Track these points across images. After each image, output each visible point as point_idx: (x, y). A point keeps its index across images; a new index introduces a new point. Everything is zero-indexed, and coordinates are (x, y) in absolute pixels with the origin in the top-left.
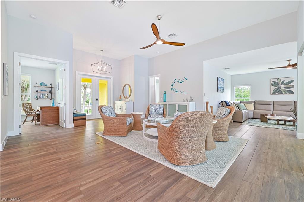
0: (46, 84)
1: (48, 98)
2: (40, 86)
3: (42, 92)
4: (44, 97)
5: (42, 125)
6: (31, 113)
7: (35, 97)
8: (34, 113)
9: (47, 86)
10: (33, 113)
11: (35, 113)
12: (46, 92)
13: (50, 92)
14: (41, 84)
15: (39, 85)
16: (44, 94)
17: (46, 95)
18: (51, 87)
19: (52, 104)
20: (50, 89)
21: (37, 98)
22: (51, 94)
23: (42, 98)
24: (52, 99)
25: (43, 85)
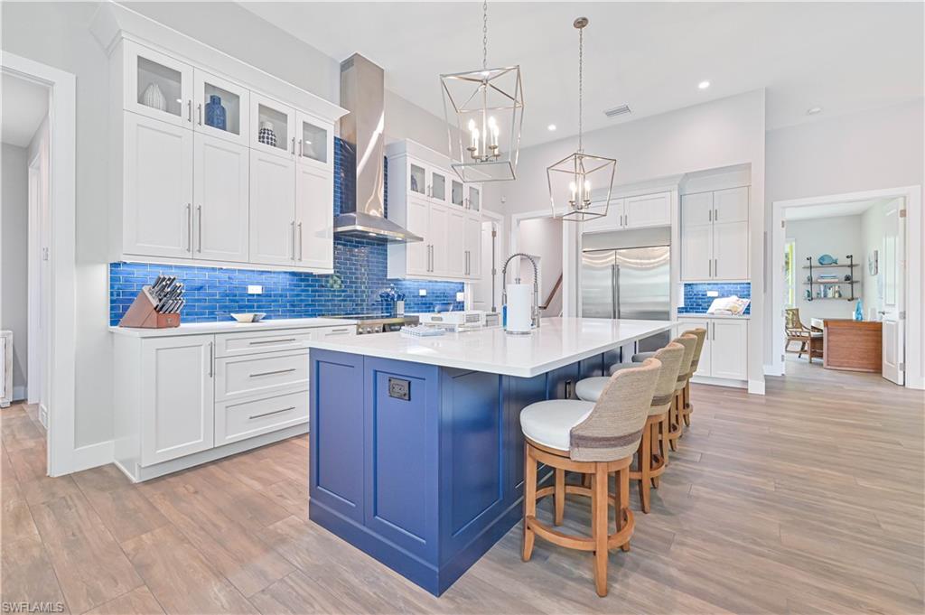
1: (841, 296)
3: (824, 281)
4: (830, 293)
5: (830, 368)
6: (794, 334)
7: (807, 293)
8: (807, 334)
10: (803, 334)
11: (810, 335)
12: (836, 280)
13: (848, 278)
14: (822, 261)
15: (815, 262)
17: (837, 289)
18: (851, 266)
19: (854, 313)
21: (810, 297)
22: (852, 283)
23: (825, 296)
24: (852, 299)
25: (825, 262)
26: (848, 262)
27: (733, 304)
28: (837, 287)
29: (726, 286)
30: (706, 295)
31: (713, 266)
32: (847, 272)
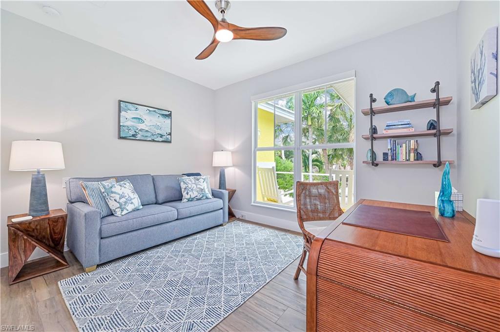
0: (410, 93)
1: (419, 157)
2: (386, 107)
9: (418, 100)
12: (413, 131)
13: (432, 126)
14: (389, 98)
16: (398, 140)
17: (413, 146)
18: (438, 104)
19: (437, 194)
20: (430, 114)
23: (394, 159)
24: (439, 164)
25: (396, 100)
26: (432, 97)
28: (413, 143)
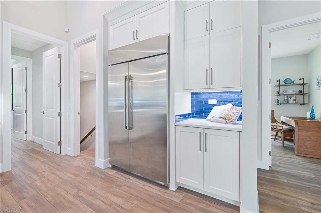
0: (293, 80)
1: (296, 102)
2: (284, 84)
3: (286, 93)
4: (291, 101)
5: (299, 154)
6: (275, 127)
7: (277, 101)
8: (281, 128)
9: (295, 83)
10: (278, 128)
11: (283, 128)
12: (294, 93)
13: (300, 92)
14: (285, 81)
15: (282, 83)
16: (289, 96)
17: (294, 98)
18: (303, 84)
21: (279, 103)
22: (304, 94)
23: (288, 102)
24: (304, 104)
25: (288, 82)
26: (301, 82)
27: (227, 112)
28: (294, 97)
29: (223, 95)
30: (208, 103)
31: (209, 74)
32: (301, 88)
